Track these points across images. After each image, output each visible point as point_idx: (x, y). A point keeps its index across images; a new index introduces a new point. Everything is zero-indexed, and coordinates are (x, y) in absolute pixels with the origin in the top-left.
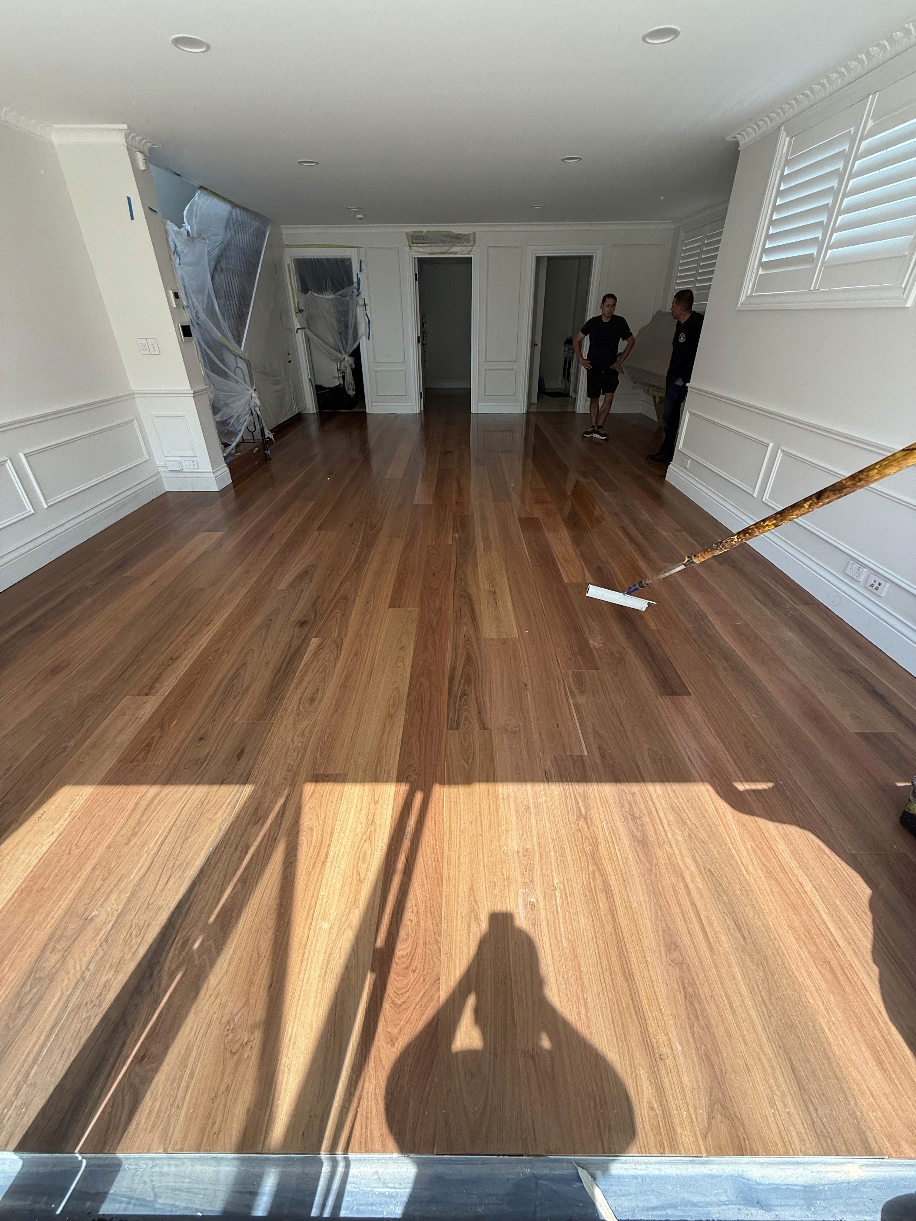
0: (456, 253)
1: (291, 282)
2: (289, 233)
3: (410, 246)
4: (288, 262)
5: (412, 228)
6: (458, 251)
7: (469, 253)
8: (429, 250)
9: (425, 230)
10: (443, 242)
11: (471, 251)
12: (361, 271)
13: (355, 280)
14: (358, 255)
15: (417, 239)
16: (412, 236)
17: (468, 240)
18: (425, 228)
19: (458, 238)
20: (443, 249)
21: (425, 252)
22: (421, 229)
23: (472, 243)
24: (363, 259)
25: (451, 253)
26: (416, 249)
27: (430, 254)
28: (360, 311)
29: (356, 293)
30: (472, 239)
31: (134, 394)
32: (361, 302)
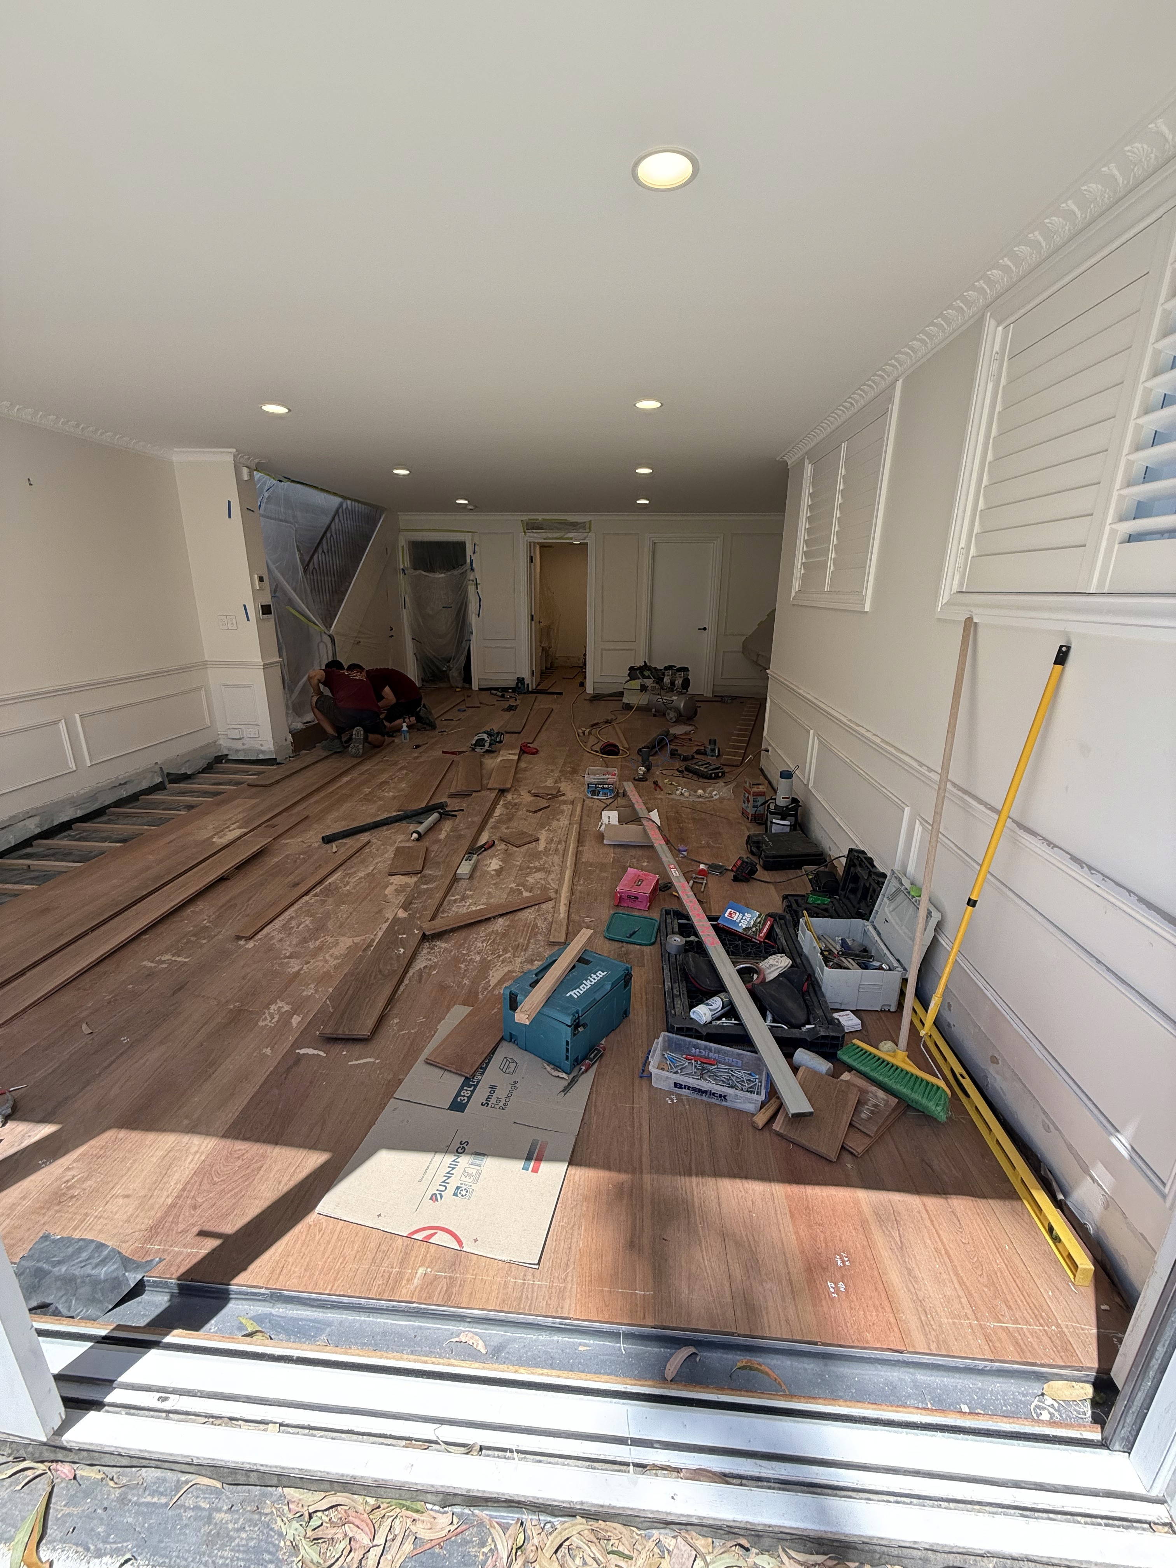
0: (571, 539)
1: (404, 560)
2: (405, 519)
3: (525, 532)
4: (402, 542)
5: (527, 517)
6: (575, 538)
7: (585, 539)
8: (543, 535)
9: (540, 518)
10: (555, 529)
11: (586, 537)
12: (474, 553)
13: (468, 561)
14: (473, 540)
15: (531, 526)
16: (528, 523)
17: (584, 528)
18: (540, 517)
19: (574, 526)
20: (557, 535)
21: (539, 537)
22: (537, 517)
23: (588, 530)
24: (477, 543)
25: (567, 539)
26: (531, 534)
27: (545, 539)
28: (471, 589)
29: (468, 572)
30: (587, 526)
31: (206, 662)
32: (472, 581)
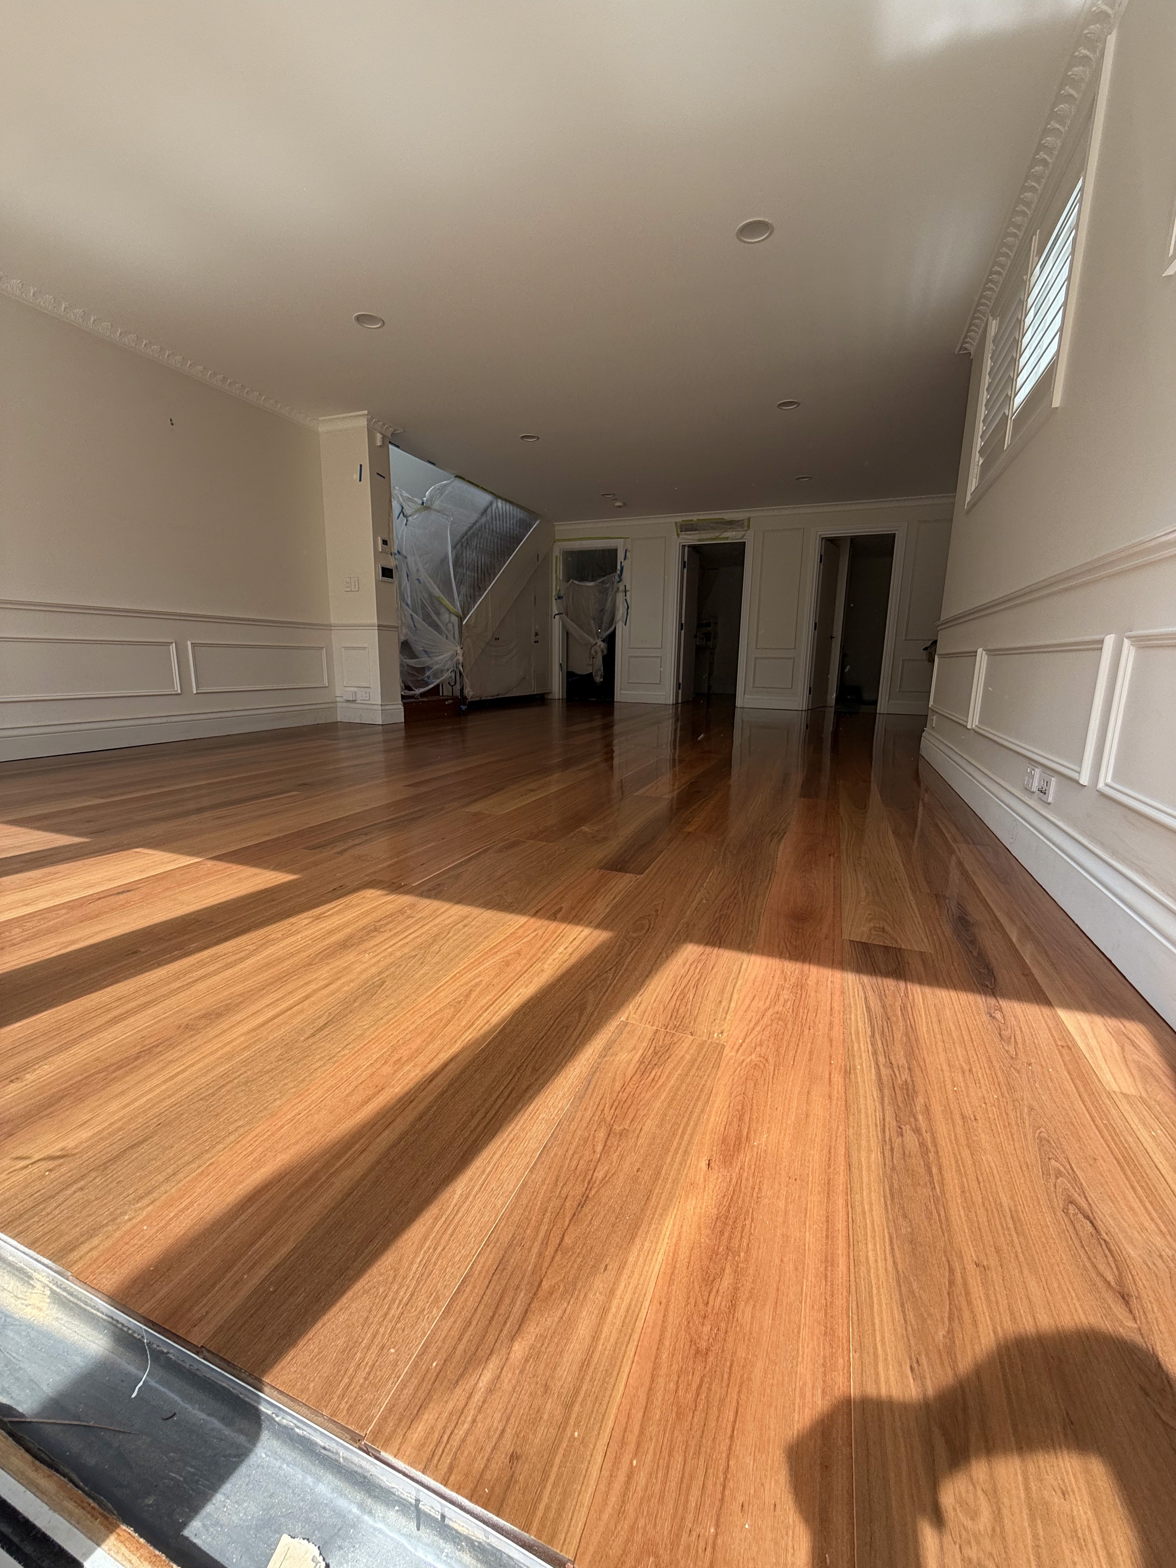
0: (727, 538)
1: (557, 571)
2: (562, 528)
3: (678, 534)
4: (557, 552)
5: (680, 518)
6: (731, 536)
7: (743, 538)
8: (697, 537)
9: (695, 518)
10: (713, 528)
11: (744, 535)
12: (625, 559)
13: (619, 567)
14: (624, 546)
15: (686, 527)
16: (681, 526)
17: (742, 526)
19: (731, 524)
20: (713, 535)
21: (693, 538)
22: (690, 518)
23: (746, 528)
24: (629, 548)
25: (722, 539)
26: (685, 537)
27: (698, 540)
28: (620, 597)
29: (617, 578)
30: (746, 523)
31: (330, 626)
32: (622, 588)
